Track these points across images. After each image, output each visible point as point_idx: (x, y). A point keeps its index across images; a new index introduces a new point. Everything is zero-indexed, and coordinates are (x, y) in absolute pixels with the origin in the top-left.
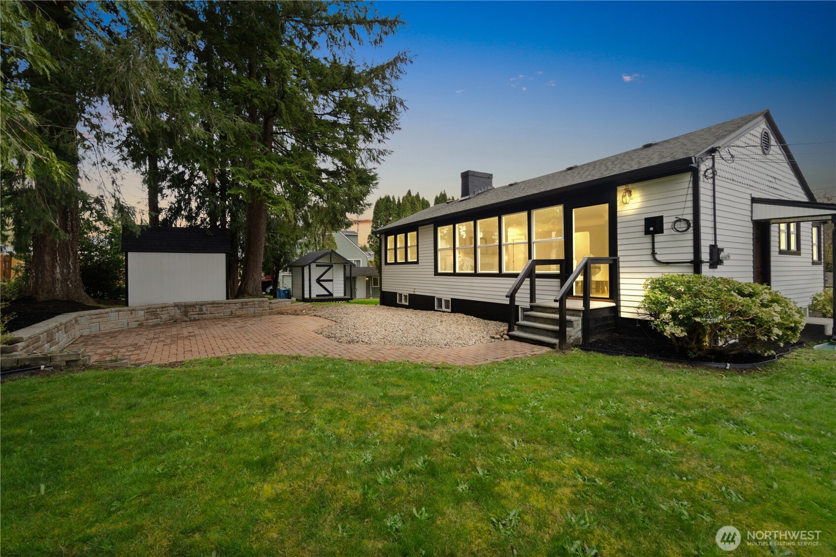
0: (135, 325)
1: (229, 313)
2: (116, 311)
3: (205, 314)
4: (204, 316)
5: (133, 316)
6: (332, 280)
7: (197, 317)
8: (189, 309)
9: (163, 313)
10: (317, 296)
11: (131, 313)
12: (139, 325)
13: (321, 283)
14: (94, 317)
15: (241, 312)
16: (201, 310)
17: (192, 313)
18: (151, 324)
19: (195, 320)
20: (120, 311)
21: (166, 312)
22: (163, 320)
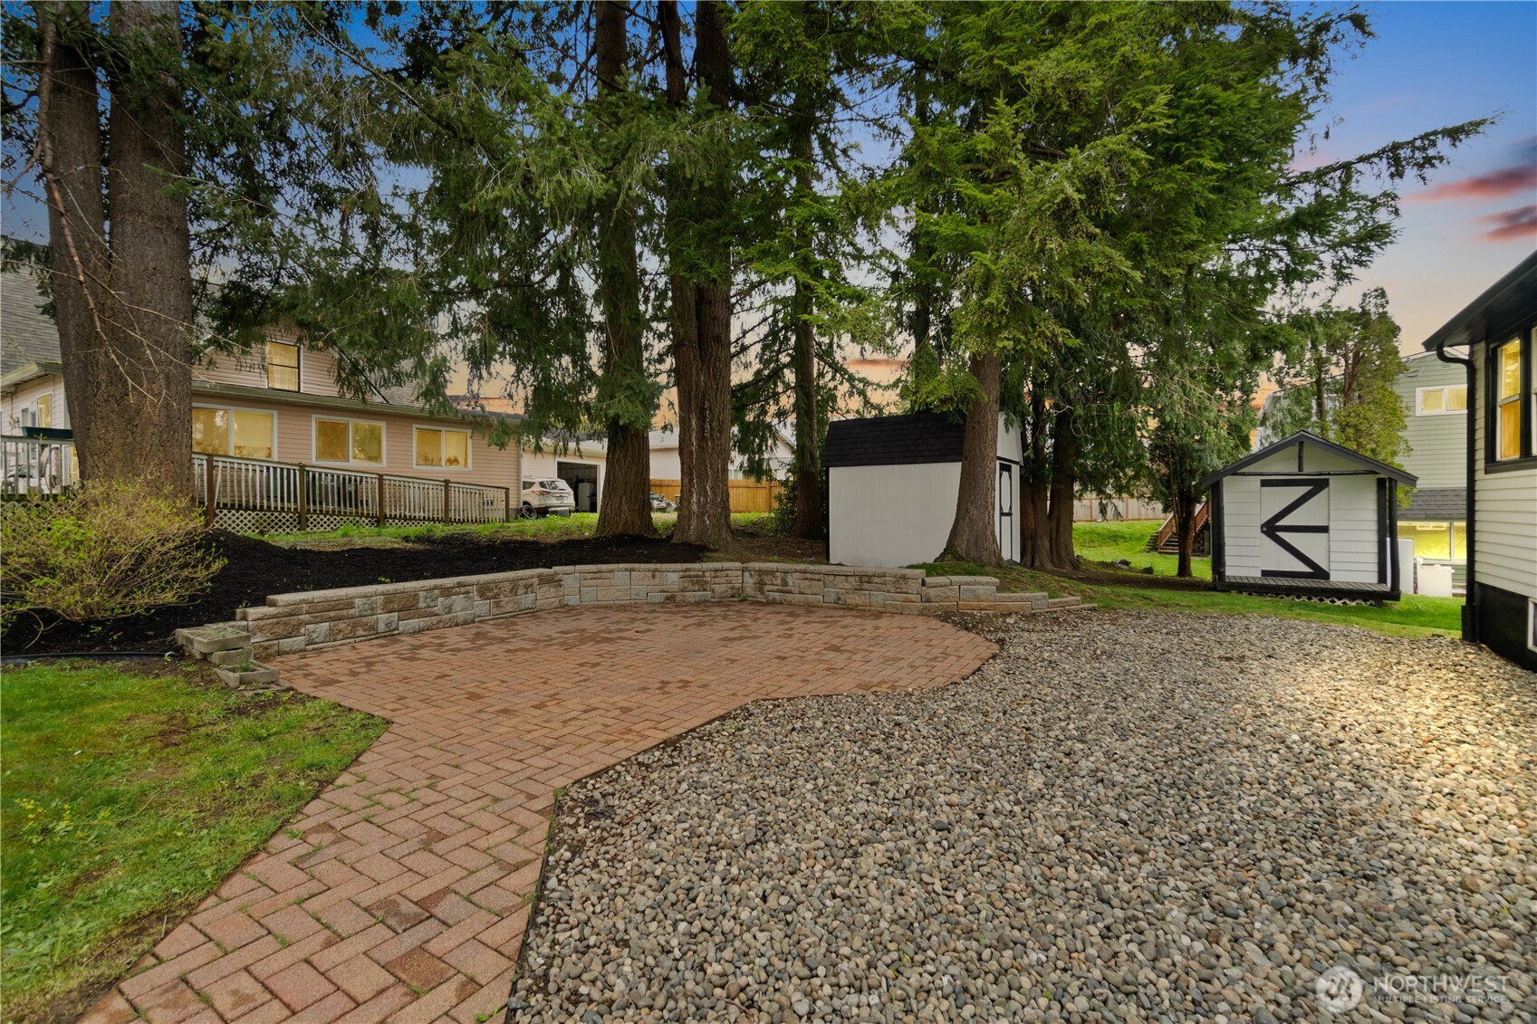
0: (659, 597)
1: (833, 597)
2: (626, 570)
3: (790, 592)
4: (789, 597)
5: (657, 581)
6: (1325, 529)
7: (777, 596)
8: (767, 579)
9: (717, 580)
10: (1265, 573)
11: (654, 576)
12: (667, 598)
13: (1282, 535)
14: (589, 576)
15: (855, 599)
16: (785, 583)
17: (770, 587)
18: (692, 600)
19: (773, 603)
20: (633, 570)
21: (723, 580)
22: (717, 594)
